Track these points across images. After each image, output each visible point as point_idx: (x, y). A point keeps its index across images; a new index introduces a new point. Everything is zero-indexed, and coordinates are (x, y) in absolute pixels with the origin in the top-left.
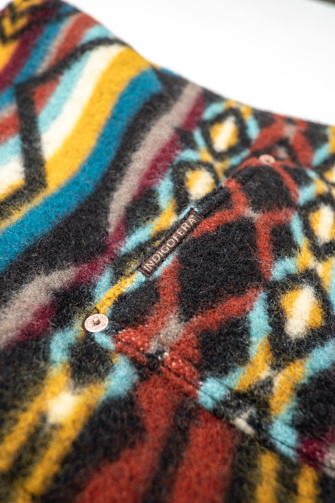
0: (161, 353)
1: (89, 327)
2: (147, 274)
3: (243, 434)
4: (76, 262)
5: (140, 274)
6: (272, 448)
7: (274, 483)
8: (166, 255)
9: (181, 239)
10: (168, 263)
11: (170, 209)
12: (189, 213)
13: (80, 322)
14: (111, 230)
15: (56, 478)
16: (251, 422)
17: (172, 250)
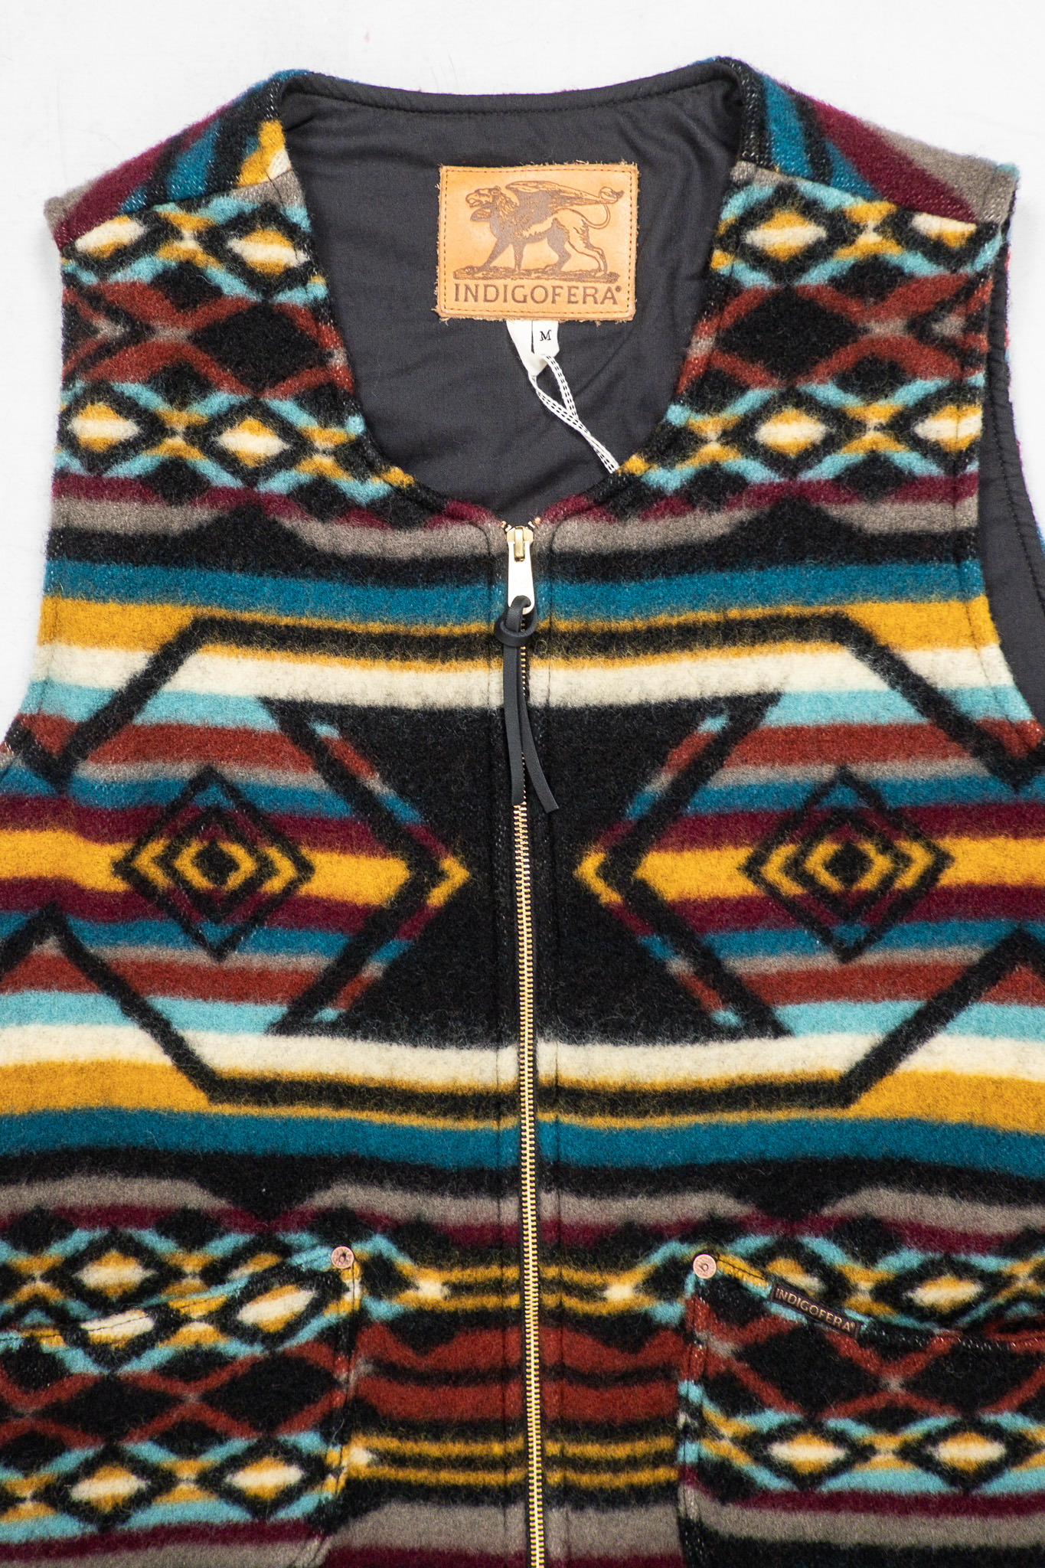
0: (699, 1342)
1: (699, 1260)
2: (774, 1297)
3: (675, 1421)
4: (759, 1206)
5: (769, 1289)
6: (677, 1445)
7: (653, 1451)
8: (797, 1308)
9: (823, 1320)
10: (790, 1315)
11: (879, 1277)
12: (855, 1321)
13: (699, 1249)
14: (827, 1212)
15: (575, 1315)
16: (686, 1426)
17: (806, 1314)
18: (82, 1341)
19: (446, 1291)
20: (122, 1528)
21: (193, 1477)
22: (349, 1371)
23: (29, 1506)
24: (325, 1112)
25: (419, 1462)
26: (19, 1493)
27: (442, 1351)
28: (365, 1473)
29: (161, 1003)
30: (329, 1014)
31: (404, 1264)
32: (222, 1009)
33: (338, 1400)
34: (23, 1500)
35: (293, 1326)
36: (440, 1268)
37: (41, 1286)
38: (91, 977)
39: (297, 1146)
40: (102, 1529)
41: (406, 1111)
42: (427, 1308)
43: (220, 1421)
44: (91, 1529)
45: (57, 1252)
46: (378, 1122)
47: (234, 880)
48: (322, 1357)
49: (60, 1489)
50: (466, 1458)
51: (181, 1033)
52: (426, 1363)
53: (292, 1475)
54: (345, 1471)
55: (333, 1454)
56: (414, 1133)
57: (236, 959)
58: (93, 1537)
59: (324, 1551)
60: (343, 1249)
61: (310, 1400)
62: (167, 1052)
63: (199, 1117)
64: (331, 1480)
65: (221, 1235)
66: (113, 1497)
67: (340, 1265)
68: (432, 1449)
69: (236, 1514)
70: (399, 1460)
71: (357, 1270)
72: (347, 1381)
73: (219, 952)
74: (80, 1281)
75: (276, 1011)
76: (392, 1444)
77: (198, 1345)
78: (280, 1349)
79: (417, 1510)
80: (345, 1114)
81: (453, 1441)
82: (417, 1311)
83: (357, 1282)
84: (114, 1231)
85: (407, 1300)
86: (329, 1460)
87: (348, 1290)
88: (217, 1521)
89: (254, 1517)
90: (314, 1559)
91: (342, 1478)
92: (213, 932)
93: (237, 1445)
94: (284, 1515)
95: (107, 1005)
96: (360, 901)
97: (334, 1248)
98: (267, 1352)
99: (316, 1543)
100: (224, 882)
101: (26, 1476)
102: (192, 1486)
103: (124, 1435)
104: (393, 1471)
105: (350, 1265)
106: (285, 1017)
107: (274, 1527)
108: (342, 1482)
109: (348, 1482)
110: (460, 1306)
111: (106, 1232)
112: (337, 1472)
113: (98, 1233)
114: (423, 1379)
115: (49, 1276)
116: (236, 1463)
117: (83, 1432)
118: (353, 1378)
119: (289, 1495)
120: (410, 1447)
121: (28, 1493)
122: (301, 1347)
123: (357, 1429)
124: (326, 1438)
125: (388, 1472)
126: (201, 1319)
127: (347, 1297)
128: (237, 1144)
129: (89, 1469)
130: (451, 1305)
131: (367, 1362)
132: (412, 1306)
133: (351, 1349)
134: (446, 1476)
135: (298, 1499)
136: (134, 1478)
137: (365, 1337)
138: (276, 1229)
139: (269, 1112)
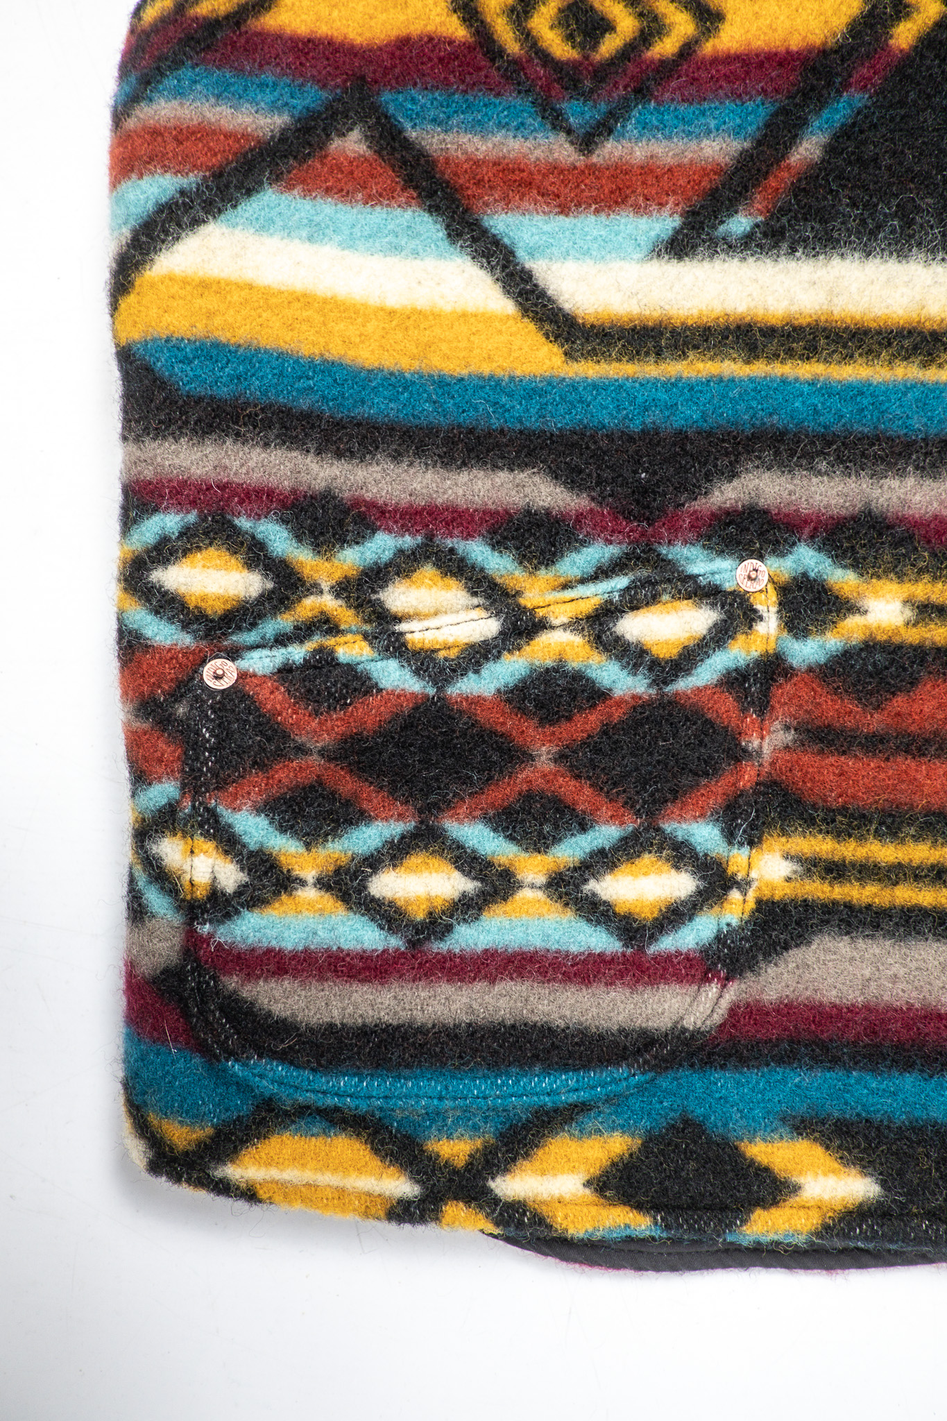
18: (395, 646)
19: (909, 614)
20: (440, 947)
21: (541, 879)
22: (762, 738)
23: (309, 894)
24: (732, 368)
25: (868, 871)
26: (297, 872)
27: (899, 703)
28: (783, 892)
29: (501, 223)
30: (739, 224)
31: (843, 579)
32: (590, 225)
33: (748, 776)
34: (303, 883)
35: (689, 658)
36: (901, 577)
37: (329, 603)
38: (409, 182)
39: (688, 415)
40: (413, 944)
41: (848, 358)
42: (881, 637)
43: (581, 794)
44: (396, 943)
45: (351, 559)
46: (808, 376)
47: (609, 46)
48: (726, 708)
49: (355, 876)
50: (933, 867)
51: (529, 264)
52: (875, 722)
53: (682, 884)
54: (755, 885)
55: (738, 859)
56: (857, 391)
57: (610, 150)
58: (399, 955)
59: (725, 1003)
60: (752, 563)
61: (709, 769)
62: (507, 290)
63: (552, 383)
64: (735, 895)
65: (583, 543)
66: (429, 899)
67: (747, 586)
68: (885, 852)
69: (600, 941)
70: (835, 870)
71: (773, 597)
72: (759, 753)
73: (587, 141)
74: (380, 603)
75: (665, 223)
76: (823, 846)
77: (561, 663)
78: (669, 689)
79: (861, 943)
80: (759, 369)
81: (917, 838)
82: (866, 643)
83: (774, 609)
84: (430, 537)
85: (852, 629)
86: (731, 869)
87: (761, 618)
88: (574, 949)
89: (626, 945)
90: (710, 1016)
91: (752, 895)
92: (578, 113)
93: (606, 834)
94: (668, 943)
95: (429, 227)
96: (795, 44)
97: (742, 559)
98: (653, 691)
99: (713, 990)
100: (595, 46)
101: (308, 846)
102: (540, 895)
103: (444, 805)
104: (826, 888)
105: (762, 586)
106: (677, 232)
107: (657, 958)
108: (751, 905)
109: (759, 902)
110: (928, 635)
111: (419, 539)
112: (743, 886)
113: (408, 541)
114: (874, 744)
115: (343, 589)
116: (603, 861)
117: (390, 793)
118: (767, 750)
119: (676, 915)
120: (851, 850)
121: (310, 875)
122: (698, 690)
123: (769, 825)
124: (729, 836)
125: (820, 890)
126: (565, 627)
127: (760, 628)
128: (605, 415)
129: (396, 853)
130: (913, 636)
131: (787, 728)
132: (857, 638)
133: (763, 706)
134: (906, 895)
135: (691, 919)
136: (457, 875)
137: (783, 691)
138: (658, 537)
139: (650, 370)
